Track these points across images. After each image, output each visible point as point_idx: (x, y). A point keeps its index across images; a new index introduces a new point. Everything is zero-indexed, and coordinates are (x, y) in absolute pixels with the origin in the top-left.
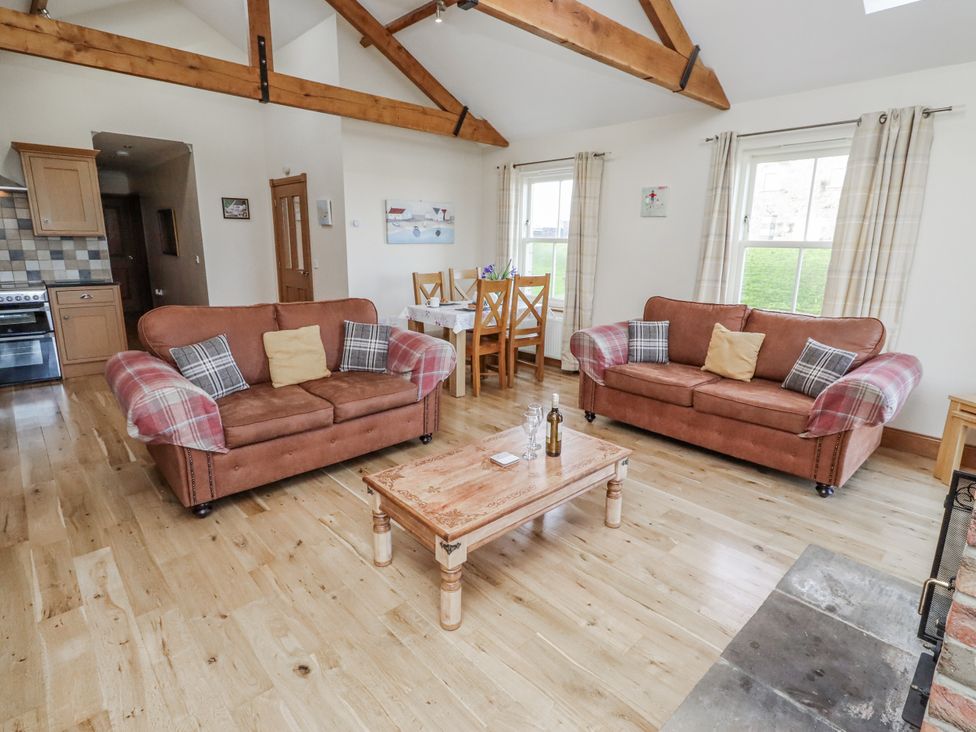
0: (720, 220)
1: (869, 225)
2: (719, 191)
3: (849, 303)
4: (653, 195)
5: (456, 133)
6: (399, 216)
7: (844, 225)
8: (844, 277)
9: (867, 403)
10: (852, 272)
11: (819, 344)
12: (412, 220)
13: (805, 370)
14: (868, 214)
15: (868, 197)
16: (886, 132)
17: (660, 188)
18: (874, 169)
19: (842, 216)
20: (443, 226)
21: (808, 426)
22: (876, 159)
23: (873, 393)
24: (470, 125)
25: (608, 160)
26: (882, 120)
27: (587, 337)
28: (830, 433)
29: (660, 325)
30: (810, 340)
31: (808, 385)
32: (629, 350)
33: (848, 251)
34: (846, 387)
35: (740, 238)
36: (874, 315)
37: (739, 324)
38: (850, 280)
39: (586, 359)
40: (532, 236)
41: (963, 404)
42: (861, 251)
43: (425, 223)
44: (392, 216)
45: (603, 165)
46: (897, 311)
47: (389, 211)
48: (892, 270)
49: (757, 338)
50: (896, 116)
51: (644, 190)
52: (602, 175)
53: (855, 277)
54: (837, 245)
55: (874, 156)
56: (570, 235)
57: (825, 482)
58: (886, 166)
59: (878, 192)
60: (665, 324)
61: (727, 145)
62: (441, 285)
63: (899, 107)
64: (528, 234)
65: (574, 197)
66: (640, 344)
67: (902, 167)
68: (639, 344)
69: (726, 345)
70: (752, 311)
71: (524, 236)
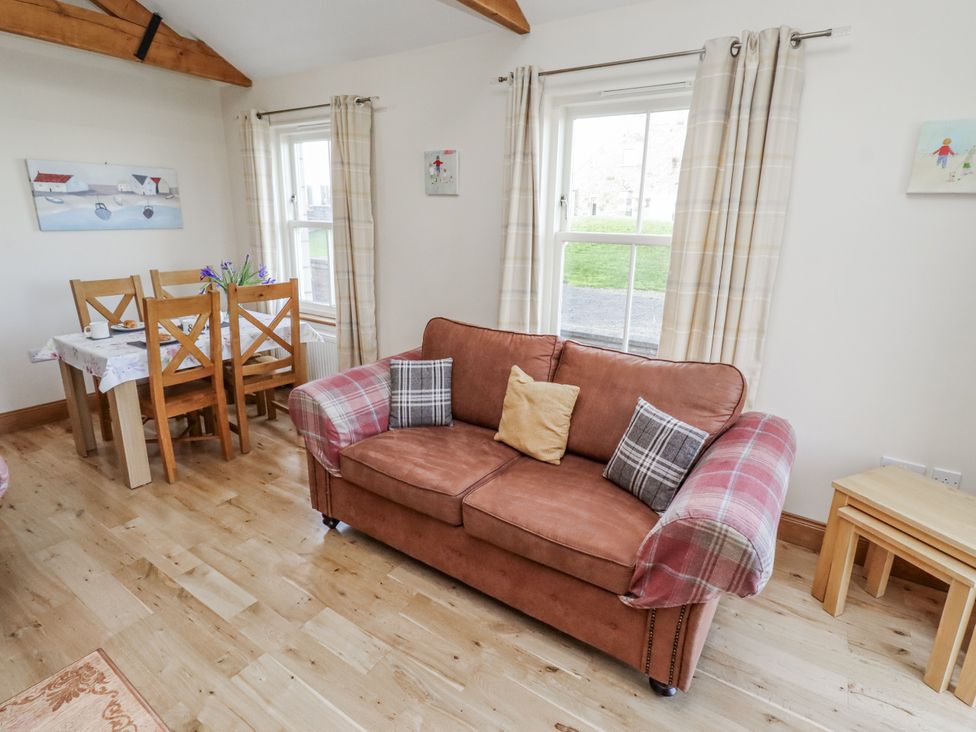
0: (523, 203)
1: (720, 214)
2: (519, 159)
3: (695, 330)
4: (438, 163)
5: (141, 54)
6: (61, 187)
7: (686, 214)
8: (688, 292)
9: (726, 562)
10: (699, 284)
11: (655, 410)
12: (90, 192)
13: (634, 455)
14: (718, 199)
15: (718, 172)
16: (740, 69)
17: (447, 152)
18: (725, 129)
19: (683, 203)
20: (156, 203)
21: (634, 586)
22: (727, 114)
23: (736, 544)
24: (171, 46)
25: (379, 110)
26: (735, 51)
27: (309, 400)
28: (667, 605)
29: (438, 366)
30: (642, 401)
31: (638, 482)
32: (391, 409)
33: (693, 253)
34: (690, 531)
35: (556, 228)
36: (728, 360)
37: (546, 366)
38: (697, 296)
39: (311, 434)
40: (303, 218)
41: (851, 498)
42: (709, 253)
43: (119, 198)
44: (44, 187)
45: (372, 116)
46: (759, 343)
47: (34, 176)
48: (751, 285)
49: (568, 393)
50: (754, 44)
51: (426, 155)
52: (372, 131)
53: (703, 292)
54: (679, 242)
55: (723, 108)
56: (335, 219)
57: (663, 679)
58: (741, 123)
59: (730, 165)
60: (446, 363)
61: (526, 89)
62: (135, 295)
63: (756, 29)
64: (296, 214)
65: (334, 163)
66: (408, 399)
67: (763, 126)
68: (404, 399)
69: (525, 404)
70: (565, 344)
71: (289, 217)
